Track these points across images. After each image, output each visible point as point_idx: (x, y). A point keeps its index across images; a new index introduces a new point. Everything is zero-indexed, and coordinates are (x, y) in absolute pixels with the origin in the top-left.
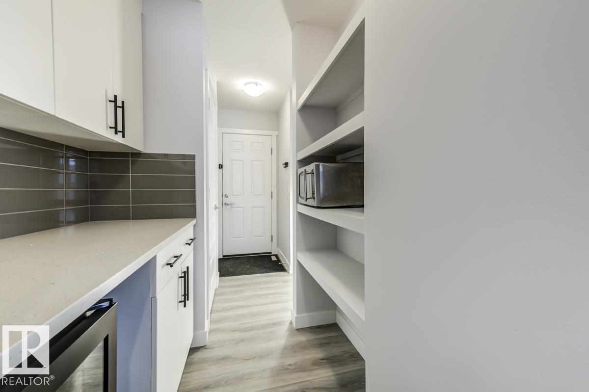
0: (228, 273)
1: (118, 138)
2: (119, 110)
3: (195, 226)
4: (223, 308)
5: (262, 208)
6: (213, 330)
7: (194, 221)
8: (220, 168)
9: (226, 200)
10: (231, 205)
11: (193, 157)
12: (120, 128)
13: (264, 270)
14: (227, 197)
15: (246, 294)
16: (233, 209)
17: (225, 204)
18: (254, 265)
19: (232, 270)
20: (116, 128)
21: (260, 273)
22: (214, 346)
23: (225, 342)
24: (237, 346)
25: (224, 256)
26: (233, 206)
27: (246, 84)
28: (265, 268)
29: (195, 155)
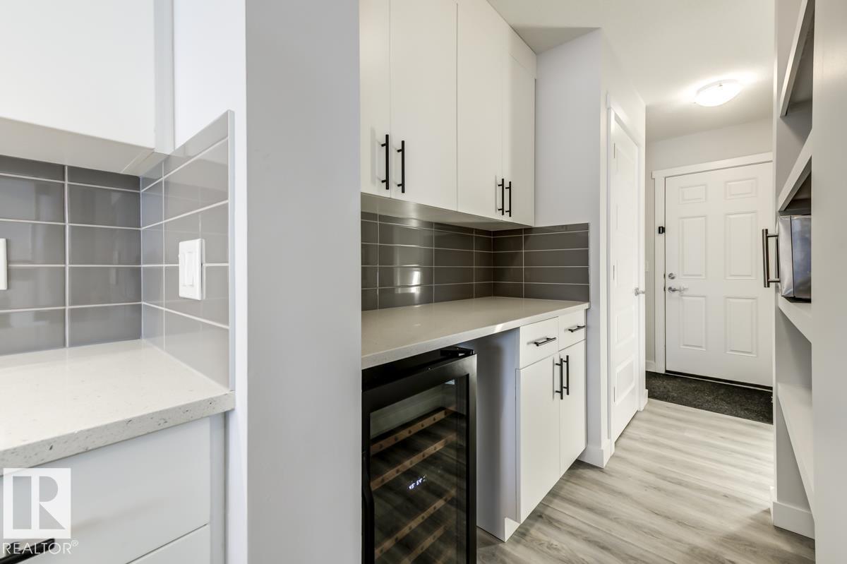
0: (665, 396)
1: (506, 218)
2: (507, 192)
3: (587, 310)
4: (641, 438)
5: (750, 301)
6: (617, 457)
7: (586, 305)
8: (659, 232)
9: (670, 283)
10: (680, 290)
11: (586, 226)
12: (507, 208)
13: (742, 413)
14: (673, 278)
15: (687, 434)
16: (684, 298)
17: (670, 288)
18: (722, 400)
19: (676, 395)
20: (503, 209)
21: (731, 414)
22: (613, 474)
23: (630, 477)
24: (646, 490)
25: (666, 371)
26: (685, 293)
27: (699, 91)
28: (747, 409)
29: (588, 224)
